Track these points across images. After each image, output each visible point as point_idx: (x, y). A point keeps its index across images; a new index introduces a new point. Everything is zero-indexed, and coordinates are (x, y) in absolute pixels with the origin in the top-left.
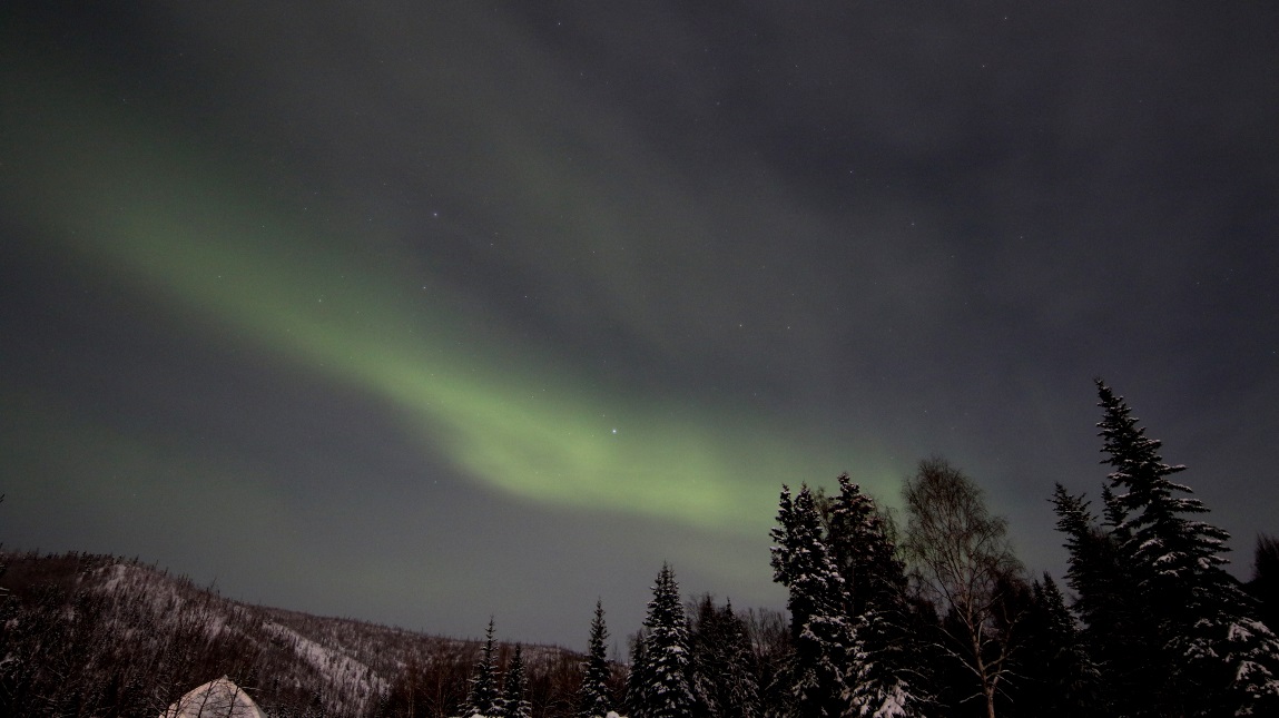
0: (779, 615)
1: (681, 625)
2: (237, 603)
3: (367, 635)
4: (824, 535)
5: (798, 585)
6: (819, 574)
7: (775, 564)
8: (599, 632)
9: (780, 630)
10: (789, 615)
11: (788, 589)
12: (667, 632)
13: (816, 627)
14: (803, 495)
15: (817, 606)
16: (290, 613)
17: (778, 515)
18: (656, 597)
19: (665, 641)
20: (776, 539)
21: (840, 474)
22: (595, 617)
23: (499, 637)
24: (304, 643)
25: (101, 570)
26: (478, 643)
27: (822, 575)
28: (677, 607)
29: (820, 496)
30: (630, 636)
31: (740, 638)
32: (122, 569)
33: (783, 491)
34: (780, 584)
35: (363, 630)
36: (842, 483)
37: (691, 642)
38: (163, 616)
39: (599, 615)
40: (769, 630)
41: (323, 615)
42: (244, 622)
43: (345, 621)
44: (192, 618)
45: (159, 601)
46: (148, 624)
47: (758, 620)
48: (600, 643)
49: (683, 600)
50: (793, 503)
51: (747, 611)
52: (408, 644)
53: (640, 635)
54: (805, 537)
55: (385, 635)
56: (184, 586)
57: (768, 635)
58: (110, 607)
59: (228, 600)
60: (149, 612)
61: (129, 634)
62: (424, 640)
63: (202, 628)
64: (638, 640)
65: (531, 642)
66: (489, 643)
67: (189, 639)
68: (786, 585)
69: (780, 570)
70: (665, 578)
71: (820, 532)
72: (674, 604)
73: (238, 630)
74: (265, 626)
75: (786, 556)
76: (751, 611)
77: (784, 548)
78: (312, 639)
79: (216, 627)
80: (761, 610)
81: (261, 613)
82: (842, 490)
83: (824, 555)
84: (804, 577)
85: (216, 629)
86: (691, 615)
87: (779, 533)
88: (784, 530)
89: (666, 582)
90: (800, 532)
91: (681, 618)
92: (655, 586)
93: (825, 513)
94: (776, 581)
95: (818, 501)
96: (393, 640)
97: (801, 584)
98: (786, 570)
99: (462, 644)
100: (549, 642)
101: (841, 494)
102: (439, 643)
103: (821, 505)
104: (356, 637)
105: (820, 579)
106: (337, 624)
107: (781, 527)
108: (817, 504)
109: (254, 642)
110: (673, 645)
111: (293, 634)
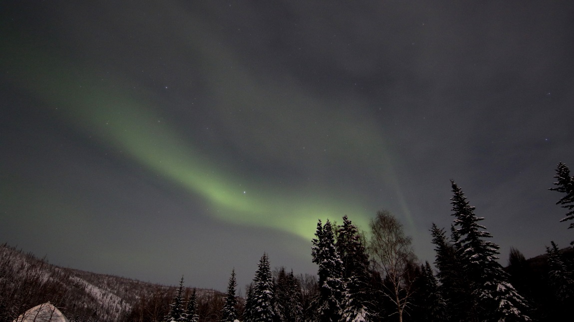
0: (314, 277)
1: (270, 280)
2: (57, 267)
3: (122, 283)
4: (335, 242)
5: (323, 264)
6: (332, 259)
7: (314, 254)
8: (233, 283)
9: (314, 283)
10: (318, 277)
11: (318, 266)
12: (264, 284)
13: (329, 283)
14: (327, 224)
15: (330, 273)
16: (84, 272)
18: (259, 268)
19: (262, 288)
20: (314, 243)
21: (343, 216)
22: (231, 276)
23: (186, 285)
24: (90, 286)
26: (175, 288)
27: (334, 260)
28: (269, 272)
29: (335, 225)
30: (247, 286)
31: (296, 287)
33: (319, 222)
34: (315, 263)
35: (120, 281)
36: (344, 219)
37: (274, 289)
38: (18, 272)
39: (233, 276)
40: (309, 284)
41: (100, 273)
42: (60, 276)
43: (111, 276)
44: (33, 274)
45: (16, 264)
46: (10, 276)
47: (304, 279)
48: (233, 288)
49: (272, 269)
50: (323, 228)
51: (300, 275)
52: (141, 288)
53: (251, 285)
54: (327, 243)
55: (131, 283)
56: (30, 258)
57: (308, 286)
59: (52, 265)
60: (11, 270)
62: (150, 286)
63: (38, 278)
64: (250, 288)
65: (201, 288)
66: (181, 288)
67: (31, 283)
68: (317, 264)
69: (315, 257)
70: (264, 260)
71: (334, 241)
72: (268, 271)
73: (57, 280)
74: (71, 278)
75: (318, 251)
76: (301, 275)
77: (318, 247)
78: (94, 284)
79: (45, 278)
80: (306, 274)
81: (68, 272)
83: (335, 251)
84: (325, 260)
86: (274, 275)
87: (316, 241)
89: (264, 261)
90: (325, 241)
91: (271, 277)
92: (260, 263)
93: (336, 232)
94: (313, 262)
95: (334, 227)
96: (135, 285)
97: (324, 264)
98: (318, 257)
99: (168, 288)
100: (209, 288)
101: (343, 224)
102: (157, 287)
103: (335, 229)
104: (116, 284)
105: (332, 261)
106: (107, 278)
107: (317, 238)
108: (333, 229)
109: (65, 285)
110: (266, 290)
111: (85, 282)
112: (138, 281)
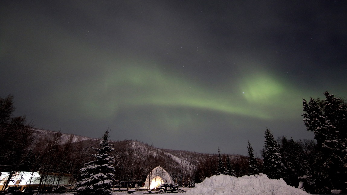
0: (312, 141)
1: (277, 146)
2: (158, 148)
3: (188, 154)
4: (323, 113)
5: (317, 130)
6: (324, 126)
7: (306, 124)
8: (250, 150)
9: (313, 145)
10: (316, 141)
11: (313, 132)
12: (272, 149)
13: (327, 144)
14: (311, 101)
15: (326, 136)
16: (170, 150)
17: (304, 109)
18: (266, 139)
19: (272, 152)
20: (304, 117)
21: (325, 92)
22: (248, 146)
24: (174, 157)
25: (130, 143)
26: (216, 155)
27: (326, 127)
28: (274, 141)
29: (318, 101)
30: (261, 151)
31: (299, 149)
32: (134, 142)
33: (303, 101)
34: (310, 131)
35: (187, 153)
36: (326, 95)
37: (281, 151)
38: (144, 153)
39: (249, 145)
40: (309, 146)
41: (177, 150)
42: (160, 152)
43: (183, 151)
44: (150, 152)
45: (142, 149)
46: (142, 155)
47: (304, 143)
48: (252, 153)
49: (276, 139)
50: (308, 104)
51: (299, 140)
52: (198, 156)
53: (264, 150)
54: (316, 115)
55: (192, 154)
56: (147, 145)
57: (309, 147)
58: (134, 151)
59: (156, 148)
60: (141, 152)
61: (138, 157)
62: (202, 155)
63: (152, 155)
64: (263, 152)
65: (231, 154)
66: (220, 155)
67: (150, 158)
68: (312, 131)
69: (309, 126)
70: (268, 133)
71: (321, 112)
72: (273, 140)
73: (160, 155)
74: (165, 153)
75: (310, 122)
76: (300, 140)
77: (308, 119)
78: (175, 156)
79: (155, 154)
80: (304, 140)
81: (164, 150)
82: (326, 97)
83: (325, 120)
84: (318, 128)
85: (155, 155)
86: (279, 143)
87: (306, 115)
88: (307, 113)
89: (268, 134)
90: (313, 114)
91: (276, 144)
92: (265, 135)
93: (322, 105)
94: (308, 130)
95: (318, 102)
96: (195, 155)
97: (318, 130)
98: (311, 126)
99: (212, 156)
100: (236, 154)
101: (327, 99)
102: (206, 155)
103: (319, 104)
104: (186, 155)
105: (325, 128)
106: (181, 152)
107: (306, 113)
108: (318, 103)
109: (164, 157)
110: (276, 152)
111: (171, 155)
112: (196, 153)
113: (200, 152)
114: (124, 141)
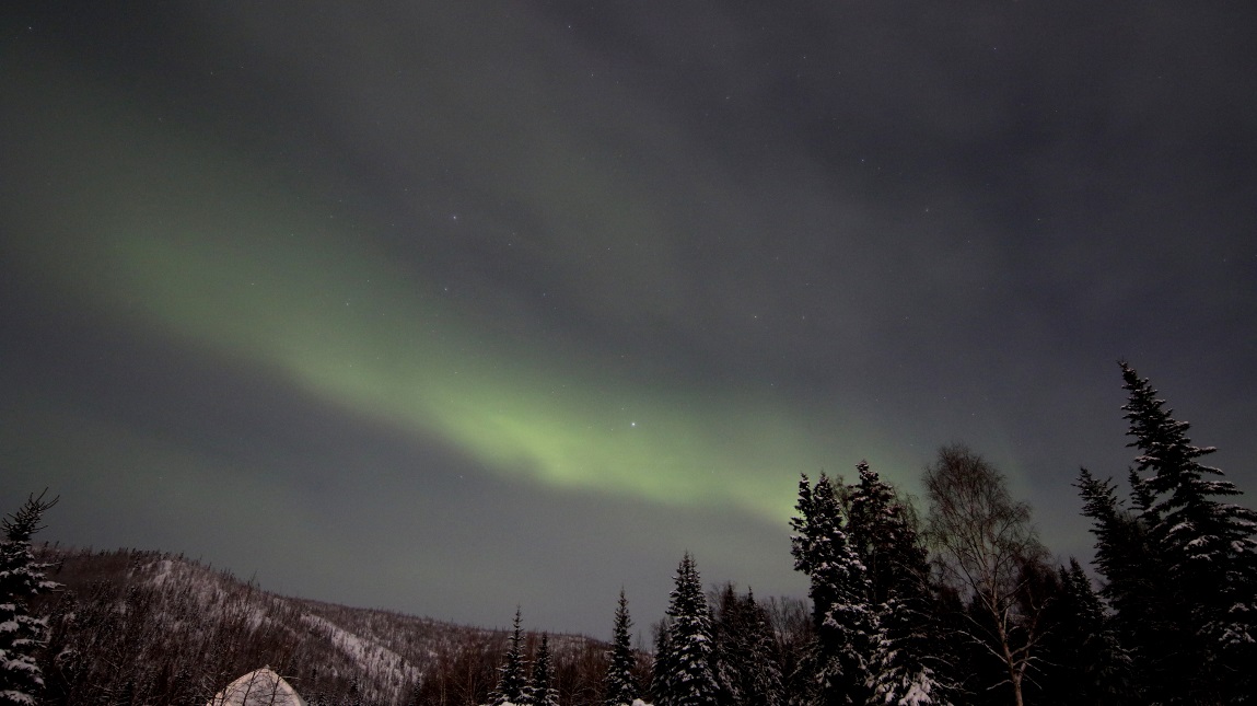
0: (801, 603)
1: (704, 613)
2: (276, 596)
3: (399, 626)
4: (844, 523)
5: (819, 573)
6: (840, 562)
7: (796, 552)
8: (623, 621)
9: (803, 617)
10: (811, 603)
11: (809, 577)
12: (689, 621)
13: (838, 615)
14: (822, 484)
15: (839, 594)
16: (326, 605)
18: (678, 586)
19: (687, 629)
20: (796, 528)
21: (859, 463)
22: (619, 606)
23: (526, 627)
24: (341, 634)
25: (149, 566)
26: (505, 633)
27: (844, 563)
28: (699, 596)
29: (840, 485)
30: (654, 626)
31: (763, 626)
32: (168, 564)
33: (802, 480)
34: (802, 572)
35: (396, 621)
36: (861, 471)
37: (713, 630)
38: (208, 609)
39: (623, 605)
40: (791, 618)
41: (357, 606)
42: (284, 614)
43: (380, 612)
44: (235, 611)
45: (203, 594)
46: (195, 617)
47: (780, 608)
48: (624, 632)
49: (705, 588)
50: (812, 492)
51: (769, 599)
52: (438, 633)
53: (663, 624)
54: (825, 526)
55: (417, 626)
56: (227, 580)
57: (790, 623)
58: (158, 601)
59: (268, 593)
60: (195, 605)
61: (177, 626)
62: (454, 630)
63: (244, 620)
64: (662, 629)
65: (557, 632)
66: (517, 633)
67: (233, 631)
68: (807, 573)
69: (800, 558)
70: (686, 568)
71: (840, 520)
72: (696, 593)
73: (278, 622)
74: (303, 617)
75: (806, 544)
76: (772, 599)
77: (804, 536)
78: (347, 630)
79: (257, 619)
80: (782, 598)
81: (299, 605)
82: (861, 478)
83: (844, 543)
84: (825, 565)
85: (257, 621)
86: (713, 604)
87: (799, 521)
88: (804, 518)
89: (687, 572)
90: (820, 521)
91: (704, 606)
92: (677, 576)
93: (845, 500)
94: (797, 569)
95: (838, 489)
96: (425, 630)
97: (822, 573)
98: (807, 559)
99: (491, 634)
100: (574, 631)
101: (860, 482)
102: (468, 633)
103: (840, 493)
104: (389, 628)
105: (841, 567)
106: (371, 615)
107: (801, 516)
108: (836, 492)
109: (293, 633)
110: (697, 633)
111: (330, 625)
112: (431, 620)
113: (449, 621)
114: (121, 554)
